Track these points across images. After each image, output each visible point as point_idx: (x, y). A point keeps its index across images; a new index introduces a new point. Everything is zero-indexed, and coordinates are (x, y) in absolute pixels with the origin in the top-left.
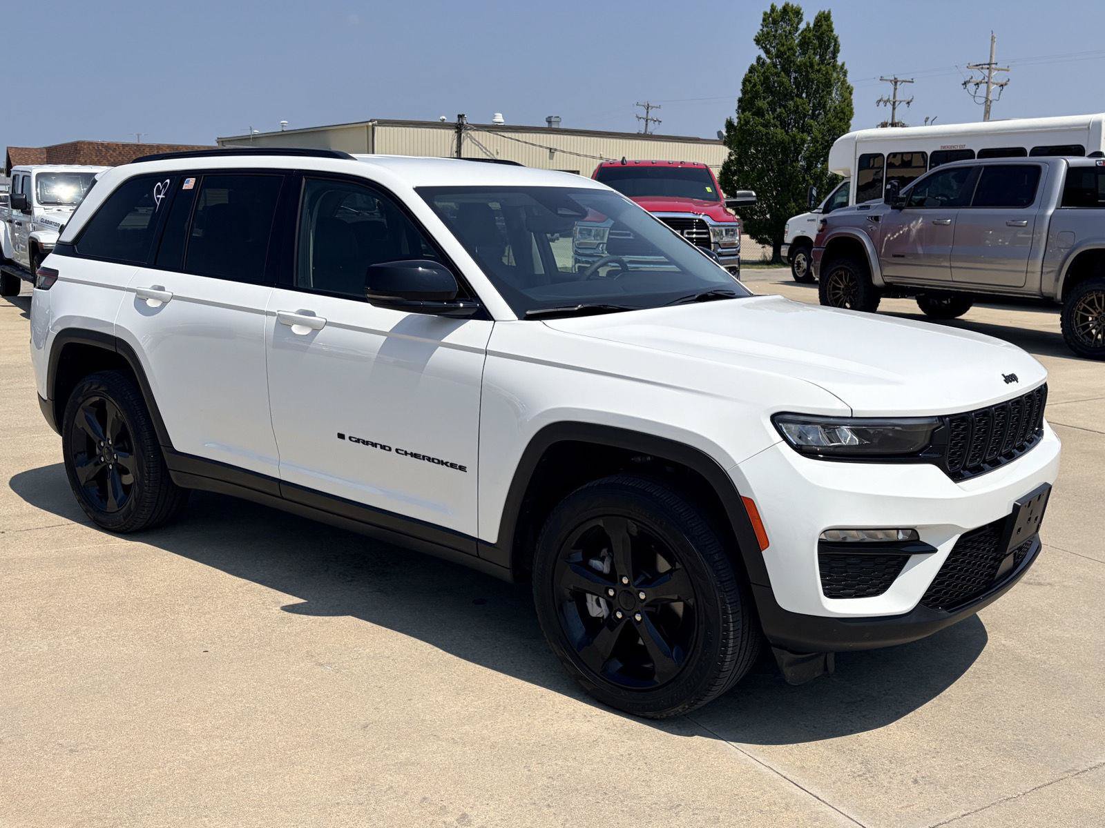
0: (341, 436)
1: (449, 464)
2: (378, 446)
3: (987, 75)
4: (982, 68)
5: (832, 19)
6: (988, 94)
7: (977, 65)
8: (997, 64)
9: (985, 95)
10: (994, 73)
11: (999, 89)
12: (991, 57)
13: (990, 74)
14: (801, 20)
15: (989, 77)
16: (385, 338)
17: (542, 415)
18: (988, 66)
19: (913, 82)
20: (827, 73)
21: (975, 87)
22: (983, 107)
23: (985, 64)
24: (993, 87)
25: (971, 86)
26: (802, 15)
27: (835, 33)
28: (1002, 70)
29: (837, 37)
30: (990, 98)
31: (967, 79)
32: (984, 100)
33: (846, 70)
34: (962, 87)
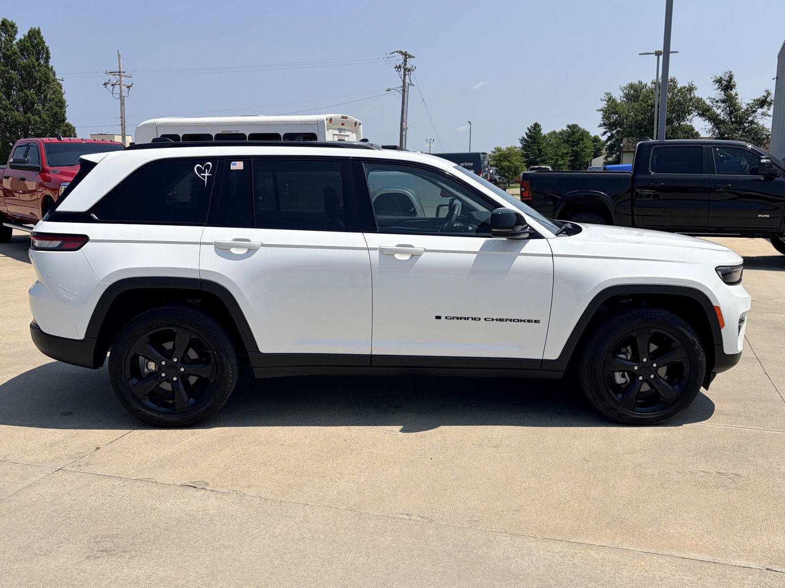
0: (438, 318)
1: (526, 321)
2: (470, 319)
3: (119, 79)
4: (115, 75)
5: (42, 34)
6: (121, 92)
7: (111, 72)
8: (125, 72)
9: (119, 92)
10: (123, 78)
11: (127, 89)
12: (120, 67)
13: (120, 78)
14: (16, 32)
15: (120, 81)
16: (476, 255)
17: (599, 285)
18: (119, 73)
19: (63, 80)
20: (46, 73)
21: (112, 87)
22: (119, 101)
23: (116, 72)
24: (124, 88)
25: (109, 86)
26: (17, 28)
27: (46, 44)
28: (128, 77)
29: (48, 48)
30: (123, 95)
31: (107, 81)
32: (119, 96)
33: (54, 72)
34: (104, 86)
